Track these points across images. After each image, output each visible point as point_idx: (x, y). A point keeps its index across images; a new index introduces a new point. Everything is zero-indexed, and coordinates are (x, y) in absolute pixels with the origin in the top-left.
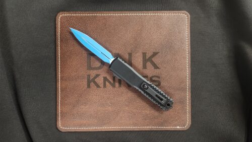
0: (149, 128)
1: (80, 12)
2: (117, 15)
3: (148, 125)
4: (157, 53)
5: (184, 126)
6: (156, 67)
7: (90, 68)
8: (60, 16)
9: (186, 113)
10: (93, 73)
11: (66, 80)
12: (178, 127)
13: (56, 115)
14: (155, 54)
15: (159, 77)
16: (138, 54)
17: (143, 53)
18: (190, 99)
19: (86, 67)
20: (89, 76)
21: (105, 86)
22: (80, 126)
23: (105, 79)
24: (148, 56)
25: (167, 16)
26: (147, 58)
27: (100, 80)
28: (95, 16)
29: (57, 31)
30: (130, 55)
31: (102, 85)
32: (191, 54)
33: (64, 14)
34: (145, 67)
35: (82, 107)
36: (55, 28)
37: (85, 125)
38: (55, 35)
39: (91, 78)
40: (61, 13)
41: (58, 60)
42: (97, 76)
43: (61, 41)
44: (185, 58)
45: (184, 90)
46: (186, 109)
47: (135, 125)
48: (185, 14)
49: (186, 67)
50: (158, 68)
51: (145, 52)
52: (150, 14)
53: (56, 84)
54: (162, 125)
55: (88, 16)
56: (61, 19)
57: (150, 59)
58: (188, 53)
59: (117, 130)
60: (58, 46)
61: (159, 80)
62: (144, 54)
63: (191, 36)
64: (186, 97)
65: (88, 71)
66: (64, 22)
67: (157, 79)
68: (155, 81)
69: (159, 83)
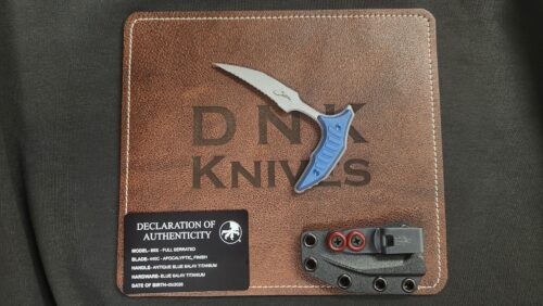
1: (179, 13)
2: (264, 18)
4: (360, 105)
5: (431, 284)
6: (358, 138)
7: (200, 140)
8: (133, 23)
9: (434, 250)
10: (207, 153)
11: (142, 169)
15: (366, 163)
17: (327, 106)
18: (444, 214)
19: (192, 138)
20: (198, 159)
21: (235, 184)
23: (237, 167)
25: (381, 22)
27: (224, 171)
28: (214, 22)
29: (126, 56)
31: (228, 182)
32: (442, 107)
33: (144, 17)
36: (122, 48)
38: (121, 65)
39: (203, 164)
40: (136, 14)
41: (126, 123)
42: (217, 159)
43: (134, 77)
44: (427, 117)
45: (428, 194)
46: (435, 241)
48: (425, 16)
49: (429, 138)
51: (331, 102)
53: (119, 177)
55: (197, 22)
56: (135, 29)
59: (265, 294)
60: (126, 89)
61: (368, 169)
62: (330, 108)
64: (435, 212)
65: (196, 149)
66: (142, 35)
67: (362, 167)
68: (356, 172)
69: (368, 178)
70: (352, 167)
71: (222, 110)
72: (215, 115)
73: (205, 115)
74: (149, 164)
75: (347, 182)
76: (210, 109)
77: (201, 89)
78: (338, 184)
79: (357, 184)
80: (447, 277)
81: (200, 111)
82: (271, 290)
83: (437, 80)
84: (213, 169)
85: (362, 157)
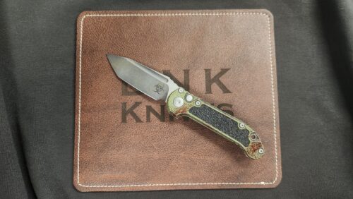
0: (218, 185)
1: (112, 12)
2: (166, 15)
3: (215, 180)
4: (227, 70)
5: (272, 181)
6: (226, 90)
8: (83, 17)
9: (273, 160)
10: (131, 100)
11: (89, 111)
12: (263, 183)
13: (73, 166)
14: (224, 71)
15: (231, 106)
16: (198, 71)
17: (206, 70)
19: (121, 91)
20: (125, 104)
21: (148, 120)
22: (111, 182)
23: (149, 109)
24: (213, 74)
25: (239, 18)
26: (212, 77)
27: (141, 111)
28: (135, 17)
29: (78, 39)
30: (187, 72)
31: (144, 119)
33: (90, 14)
34: (209, 90)
35: (114, 152)
36: (76, 34)
37: (117, 181)
39: (128, 108)
40: (84, 13)
41: (79, 81)
42: (137, 104)
43: (84, 52)
44: (268, 77)
45: (269, 125)
46: (274, 155)
47: (195, 180)
48: (267, 14)
49: (270, 90)
50: (229, 92)
51: (209, 68)
52: (215, 14)
54: (237, 179)
55: (124, 17)
56: (84, 22)
57: (217, 79)
58: (273, 70)
59: (168, 189)
60: (79, 60)
61: (232, 110)
62: (208, 72)
63: (276, 45)
64: (273, 136)
65: (124, 97)
66: (89, 26)
67: (228, 109)
70: (222, 109)
74: (93, 107)
80: (281, 177)
82: (172, 186)
83: (275, 54)
84: (134, 111)
85: (227, 102)
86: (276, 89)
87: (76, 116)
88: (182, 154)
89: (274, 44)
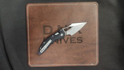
1: (39, 3)
2: (59, 4)
3: (76, 64)
5: (95, 64)
8: (28, 6)
9: (96, 57)
10: (47, 36)
11: (32, 40)
12: (92, 64)
15: (82, 38)
18: (98, 49)
19: (43, 33)
20: (44, 38)
22: (40, 64)
25: (85, 5)
28: (47, 6)
29: (27, 14)
30: (66, 26)
33: (31, 4)
36: (26, 12)
40: (29, 4)
41: (28, 30)
43: (29, 19)
44: (95, 27)
45: (95, 44)
46: (96, 55)
47: (69, 63)
48: (96, 4)
49: (96, 32)
50: (81, 33)
52: (77, 4)
54: (84, 63)
59: (60, 66)
60: (27, 22)
63: (99, 16)
64: (96, 48)
65: (44, 35)
66: (30, 9)
67: (81, 39)
68: (79, 40)
69: (82, 41)
70: (79, 39)
71: (49, 26)
72: (48, 28)
73: (46, 27)
74: (34, 39)
75: (77, 42)
76: (47, 26)
77: (45, 22)
78: (75, 43)
79: (80, 43)
80: (98, 62)
81: (44, 27)
85: (81, 37)
86: (98, 32)
87: (28, 42)
88: (64, 55)
89: (98, 15)
